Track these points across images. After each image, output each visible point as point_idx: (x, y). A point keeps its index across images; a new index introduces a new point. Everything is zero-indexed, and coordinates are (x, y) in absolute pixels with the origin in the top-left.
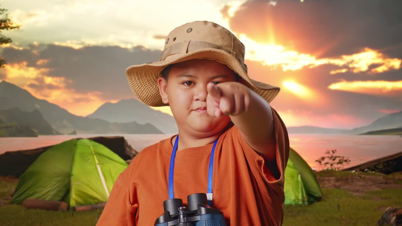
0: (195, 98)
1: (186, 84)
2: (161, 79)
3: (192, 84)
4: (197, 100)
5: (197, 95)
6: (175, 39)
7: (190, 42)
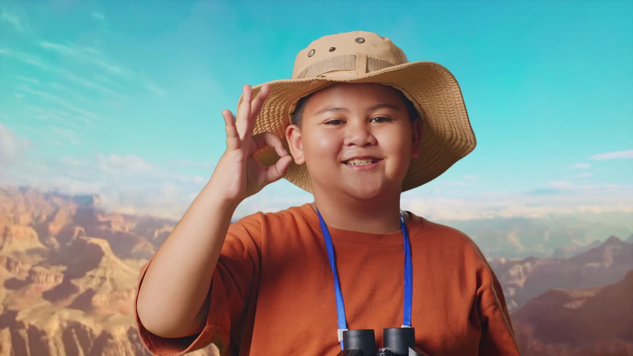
0: (347, 142)
1: (331, 123)
2: (292, 126)
3: (341, 123)
4: (351, 144)
5: (350, 137)
6: (333, 49)
7: (367, 58)
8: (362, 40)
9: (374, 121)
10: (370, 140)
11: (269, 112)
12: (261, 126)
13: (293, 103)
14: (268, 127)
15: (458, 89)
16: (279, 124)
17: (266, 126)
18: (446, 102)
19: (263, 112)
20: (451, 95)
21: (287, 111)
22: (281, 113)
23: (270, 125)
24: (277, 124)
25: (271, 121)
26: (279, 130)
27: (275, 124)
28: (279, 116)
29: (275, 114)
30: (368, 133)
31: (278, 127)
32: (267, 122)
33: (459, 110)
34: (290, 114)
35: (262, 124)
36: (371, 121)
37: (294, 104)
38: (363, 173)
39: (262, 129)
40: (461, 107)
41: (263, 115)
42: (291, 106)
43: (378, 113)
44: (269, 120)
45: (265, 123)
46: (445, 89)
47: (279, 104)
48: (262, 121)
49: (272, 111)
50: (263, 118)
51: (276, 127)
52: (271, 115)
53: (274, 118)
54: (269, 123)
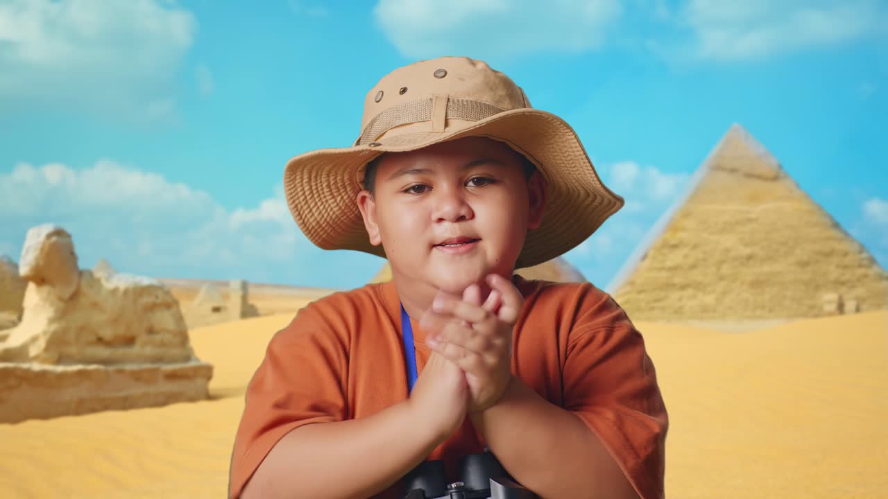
0: (435, 216)
1: (412, 191)
2: (364, 193)
3: (426, 189)
4: (440, 220)
5: (438, 209)
6: (404, 91)
7: (449, 100)
8: (442, 74)
9: (471, 184)
10: (463, 212)
11: (329, 183)
12: (322, 203)
13: (359, 169)
14: (333, 203)
15: (573, 137)
16: (349, 197)
17: (330, 202)
18: (562, 153)
19: (322, 186)
20: (566, 144)
21: (354, 180)
22: (346, 184)
23: (336, 201)
24: (345, 197)
25: (335, 194)
26: (349, 204)
27: (342, 198)
28: (345, 187)
29: (339, 185)
30: (462, 203)
31: (347, 201)
32: (330, 197)
33: (582, 164)
34: (361, 182)
35: (324, 200)
36: (466, 185)
37: (360, 171)
38: (458, 258)
39: (325, 206)
40: (582, 159)
41: (322, 189)
42: (357, 173)
43: (475, 173)
44: (332, 194)
45: (328, 198)
46: (557, 137)
47: (340, 172)
48: (322, 196)
49: (332, 182)
50: (323, 193)
51: (344, 201)
52: (333, 187)
53: (339, 190)
54: (334, 197)
